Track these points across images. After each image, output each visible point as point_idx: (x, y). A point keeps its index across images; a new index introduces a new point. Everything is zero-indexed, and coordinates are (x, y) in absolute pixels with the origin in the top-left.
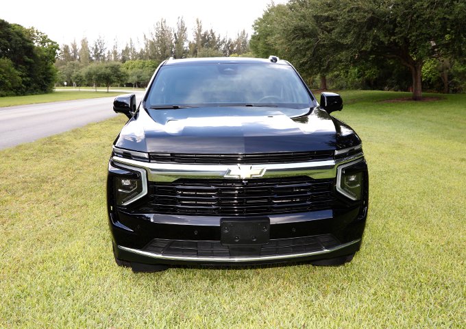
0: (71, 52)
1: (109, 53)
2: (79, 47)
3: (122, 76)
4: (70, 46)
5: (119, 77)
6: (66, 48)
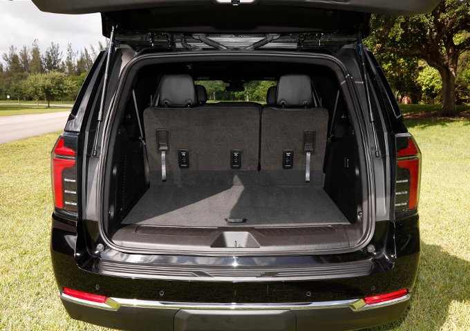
0: (20, 62)
1: (63, 63)
2: (30, 57)
3: (66, 89)
4: (20, 57)
5: (62, 90)
6: (15, 58)
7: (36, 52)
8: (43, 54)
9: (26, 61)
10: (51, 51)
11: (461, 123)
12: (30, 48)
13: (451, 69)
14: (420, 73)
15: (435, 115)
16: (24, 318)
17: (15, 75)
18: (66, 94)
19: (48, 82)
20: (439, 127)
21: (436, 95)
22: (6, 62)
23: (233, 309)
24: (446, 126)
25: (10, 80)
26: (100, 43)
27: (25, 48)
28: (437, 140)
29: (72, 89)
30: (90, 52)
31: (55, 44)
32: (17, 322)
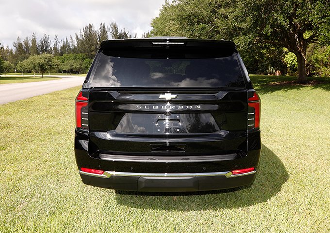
0: (24, 48)
1: (51, 48)
2: (30, 44)
3: (53, 65)
4: (23, 44)
5: (51, 66)
6: (20, 45)
7: (34, 41)
8: (38, 42)
9: (27, 47)
10: (44, 40)
11: (309, 88)
12: (30, 38)
13: (303, 54)
14: (286, 56)
15: (294, 83)
16: (53, 191)
17: (20, 56)
18: (54, 69)
19: (42, 61)
20: (295, 90)
21: (296, 70)
22: (15, 48)
23: (166, 176)
24: (300, 90)
25: (17, 60)
26: (76, 35)
27: (27, 38)
28: (293, 98)
29: (57, 65)
30: (69, 40)
31: (47, 35)
32: (50, 193)
